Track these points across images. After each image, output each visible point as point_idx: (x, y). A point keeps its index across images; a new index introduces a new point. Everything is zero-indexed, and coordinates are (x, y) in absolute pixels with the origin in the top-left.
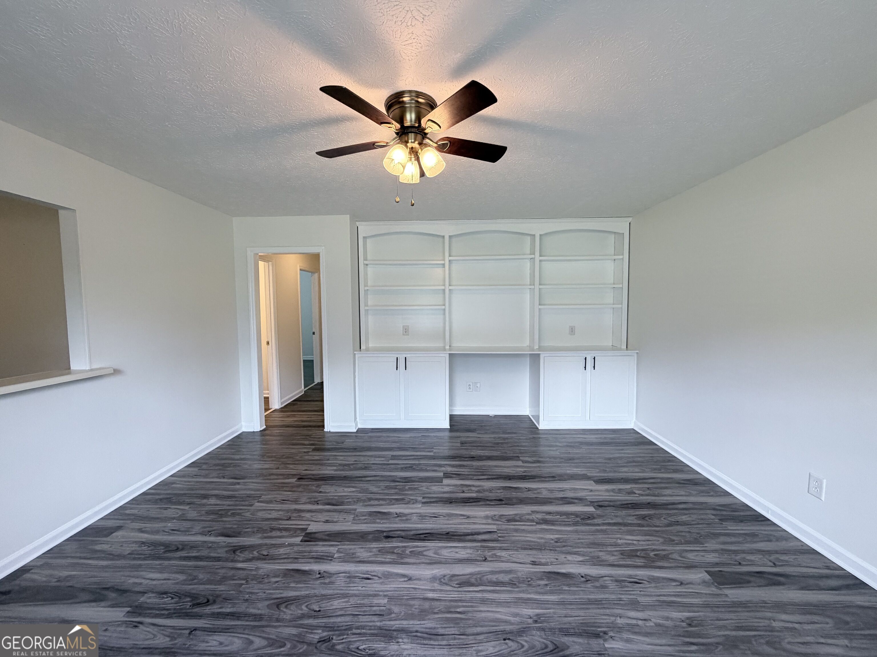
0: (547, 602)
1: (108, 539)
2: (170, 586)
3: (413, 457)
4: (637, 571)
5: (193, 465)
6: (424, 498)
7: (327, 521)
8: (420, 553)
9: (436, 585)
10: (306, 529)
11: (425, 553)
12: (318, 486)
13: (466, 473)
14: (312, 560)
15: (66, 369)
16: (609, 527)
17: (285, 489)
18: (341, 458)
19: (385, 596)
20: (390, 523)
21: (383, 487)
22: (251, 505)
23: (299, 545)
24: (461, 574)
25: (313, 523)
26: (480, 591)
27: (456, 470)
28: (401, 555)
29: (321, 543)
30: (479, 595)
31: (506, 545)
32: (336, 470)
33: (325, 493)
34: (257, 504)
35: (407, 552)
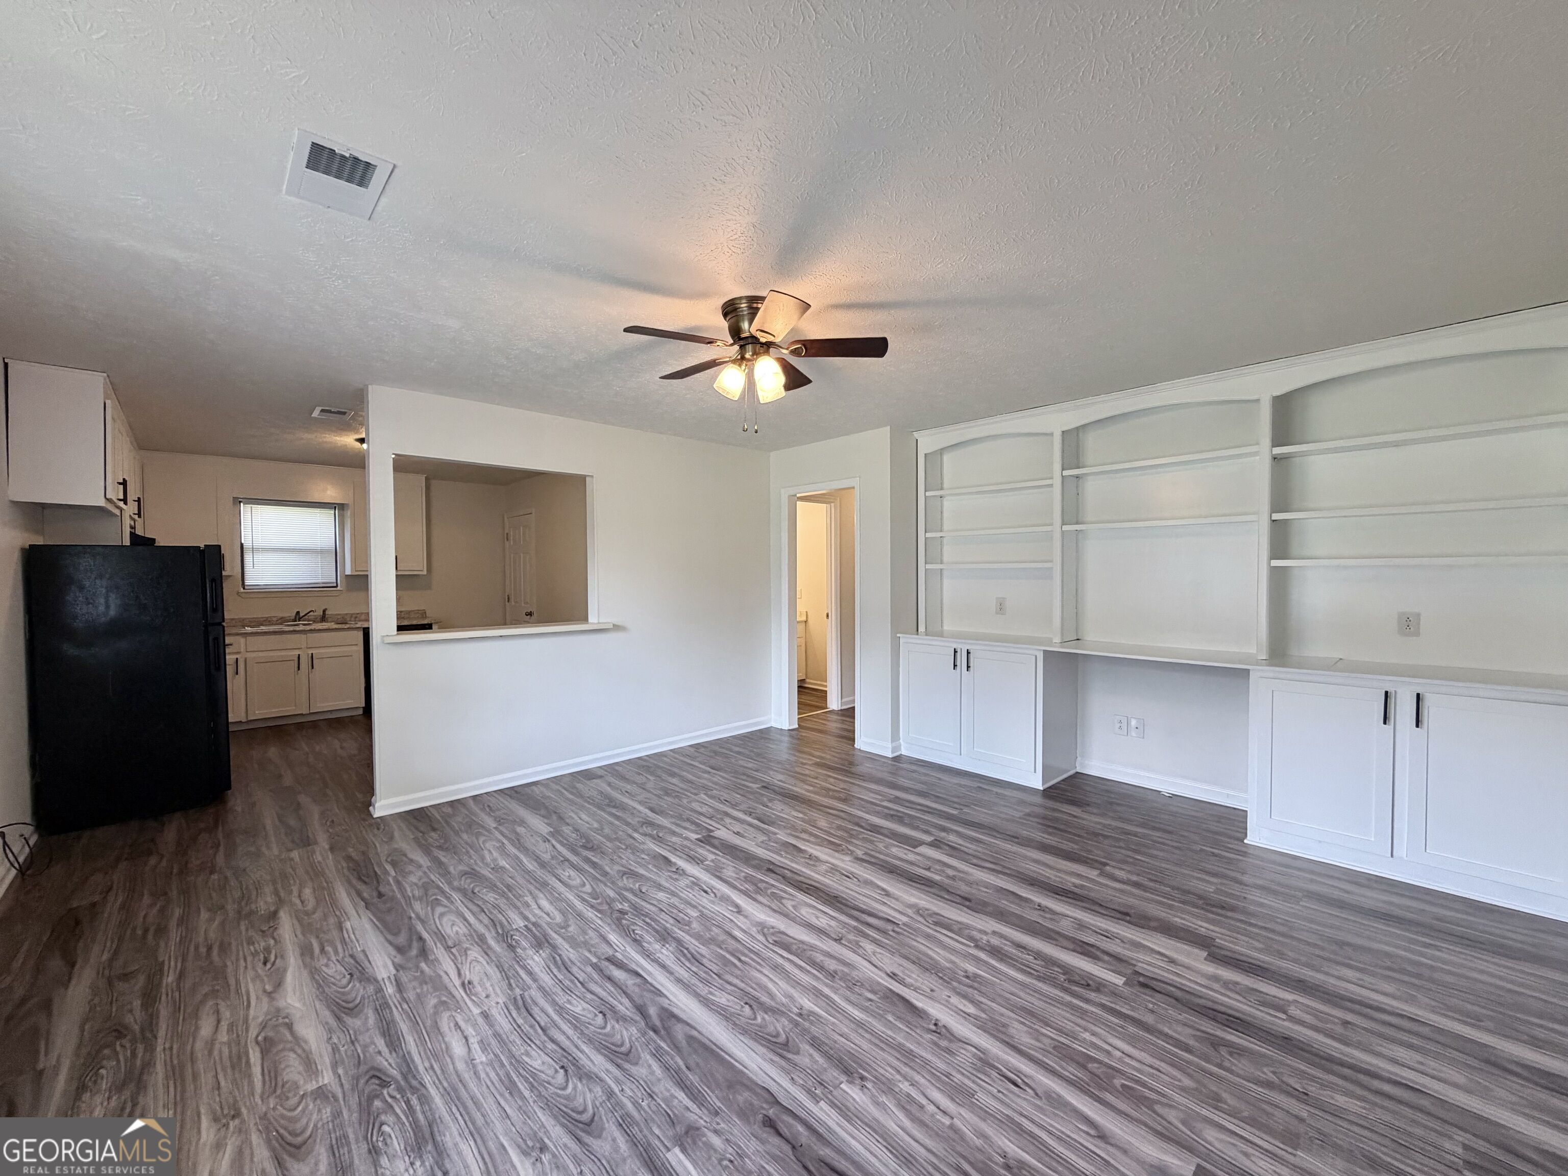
0: (843, 1012)
1: (588, 782)
2: (584, 828)
3: (919, 807)
4: (1043, 1076)
5: (697, 747)
6: (866, 854)
7: (738, 833)
8: (780, 899)
9: (754, 929)
10: (713, 831)
11: (784, 901)
12: (770, 800)
13: (970, 851)
14: (685, 857)
15: (585, 619)
16: (1100, 1013)
17: (739, 791)
18: (832, 780)
19: (700, 911)
20: (792, 861)
21: (834, 825)
22: (696, 794)
23: (691, 841)
24: (791, 935)
25: (725, 829)
26: (788, 959)
27: (961, 842)
28: (759, 891)
29: (708, 847)
30: (780, 961)
31: (888, 942)
32: (808, 791)
33: (771, 808)
34: (703, 796)
35: (769, 891)
